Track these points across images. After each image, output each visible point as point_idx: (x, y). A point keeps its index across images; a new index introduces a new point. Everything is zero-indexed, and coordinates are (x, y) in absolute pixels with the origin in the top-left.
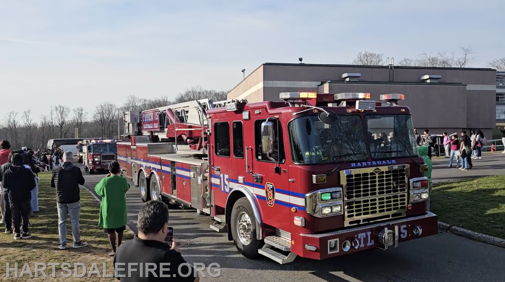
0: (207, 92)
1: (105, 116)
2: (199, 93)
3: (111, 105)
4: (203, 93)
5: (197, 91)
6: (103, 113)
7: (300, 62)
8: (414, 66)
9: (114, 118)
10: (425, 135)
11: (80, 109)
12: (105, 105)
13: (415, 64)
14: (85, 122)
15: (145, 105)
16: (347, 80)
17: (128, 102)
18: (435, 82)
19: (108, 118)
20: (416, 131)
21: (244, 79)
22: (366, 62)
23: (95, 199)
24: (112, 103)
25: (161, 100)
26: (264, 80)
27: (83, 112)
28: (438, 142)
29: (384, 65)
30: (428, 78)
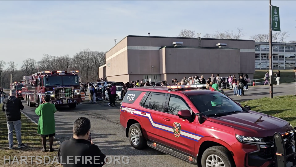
0: (93, 52)
1: (29, 66)
2: (88, 53)
3: (33, 60)
4: (91, 53)
5: (87, 52)
6: (28, 65)
7: (148, 35)
8: (212, 38)
9: (35, 68)
10: (218, 77)
11: (13, 62)
12: (29, 60)
13: (212, 37)
14: (16, 71)
15: (55, 60)
16: (176, 46)
17: (44, 58)
18: (224, 47)
19: (31, 68)
20: (213, 75)
21: (116, 45)
22: (186, 36)
24: (33, 59)
25: (65, 57)
26: (128, 45)
27: (15, 64)
28: (226, 81)
29: (195, 37)
30: (220, 45)
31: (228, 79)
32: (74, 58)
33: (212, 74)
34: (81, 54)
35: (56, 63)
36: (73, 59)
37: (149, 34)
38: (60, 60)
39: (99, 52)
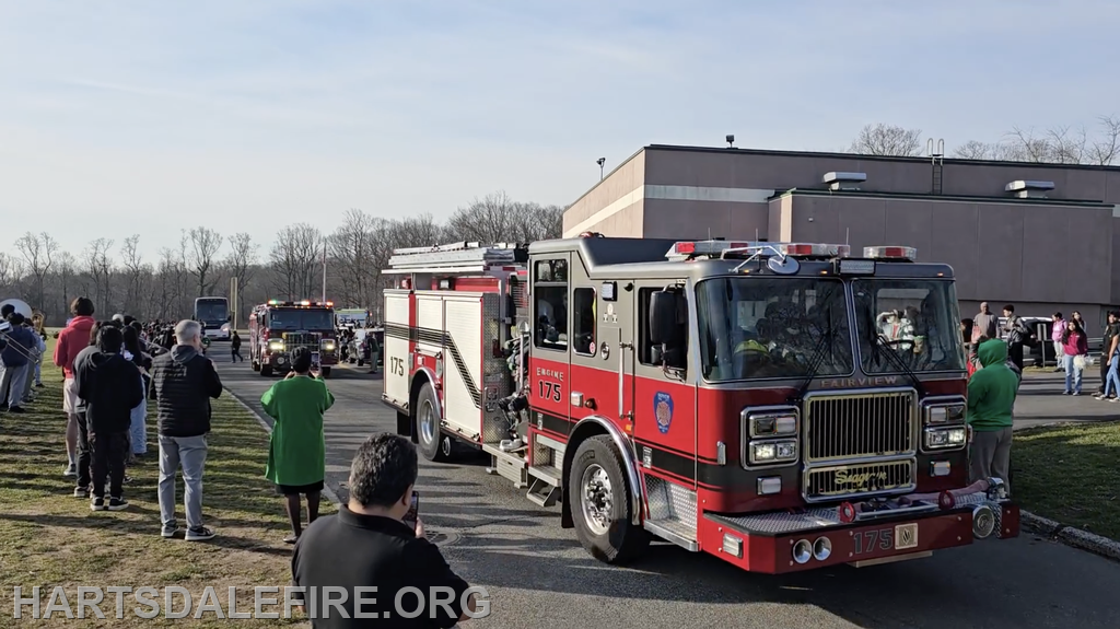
0: (518, 207)
1: (298, 252)
2: (502, 209)
3: (310, 230)
4: (511, 209)
5: (498, 204)
6: (292, 247)
7: (728, 145)
8: (992, 158)
9: (317, 258)
10: (1006, 319)
11: (244, 237)
12: (297, 229)
13: (995, 155)
14: (254, 266)
15: (383, 231)
16: (835, 186)
17: (346, 224)
18: (1040, 197)
19: (302, 259)
20: (987, 307)
21: (603, 181)
22: (881, 149)
23: (266, 431)
24: (311, 226)
25: (419, 223)
26: (645, 184)
27: (250, 244)
28: (1040, 336)
29: (922, 156)
30: (1023, 186)
31: (1050, 325)
32: (449, 226)
33: (983, 304)
34: (474, 212)
35: (388, 243)
36: (445, 231)
37: (730, 139)
38: (401, 232)
39: (543, 206)
